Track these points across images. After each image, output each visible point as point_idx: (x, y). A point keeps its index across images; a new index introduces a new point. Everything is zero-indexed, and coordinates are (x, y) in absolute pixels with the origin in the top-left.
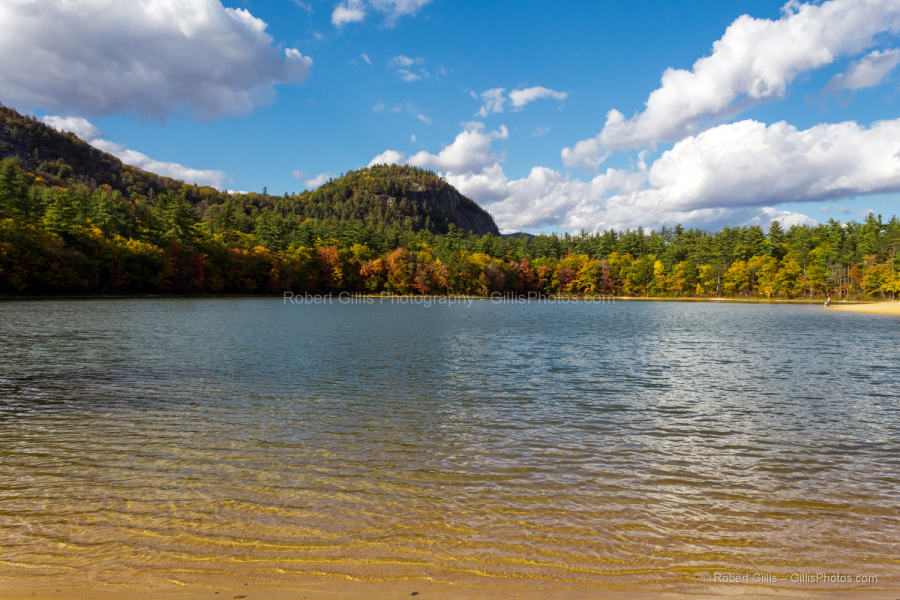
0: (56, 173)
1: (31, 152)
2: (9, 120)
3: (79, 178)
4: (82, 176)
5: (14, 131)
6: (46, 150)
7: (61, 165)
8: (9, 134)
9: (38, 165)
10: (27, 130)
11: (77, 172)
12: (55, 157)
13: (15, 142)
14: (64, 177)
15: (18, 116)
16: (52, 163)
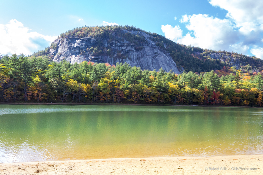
0: (246, 69)
1: (240, 64)
2: (234, 56)
3: (253, 70)
4: (254, 69)
5: (235, 59)
6: (244, 63)
7: (248, 66)
8: (234, 60)
9: (241, 67)
10: (239, 58)
11: (253, 68)
12: (247, 64)
13: (235, 62)
14: (249, 70)
15: (237, 54)
16: (245, 66)
